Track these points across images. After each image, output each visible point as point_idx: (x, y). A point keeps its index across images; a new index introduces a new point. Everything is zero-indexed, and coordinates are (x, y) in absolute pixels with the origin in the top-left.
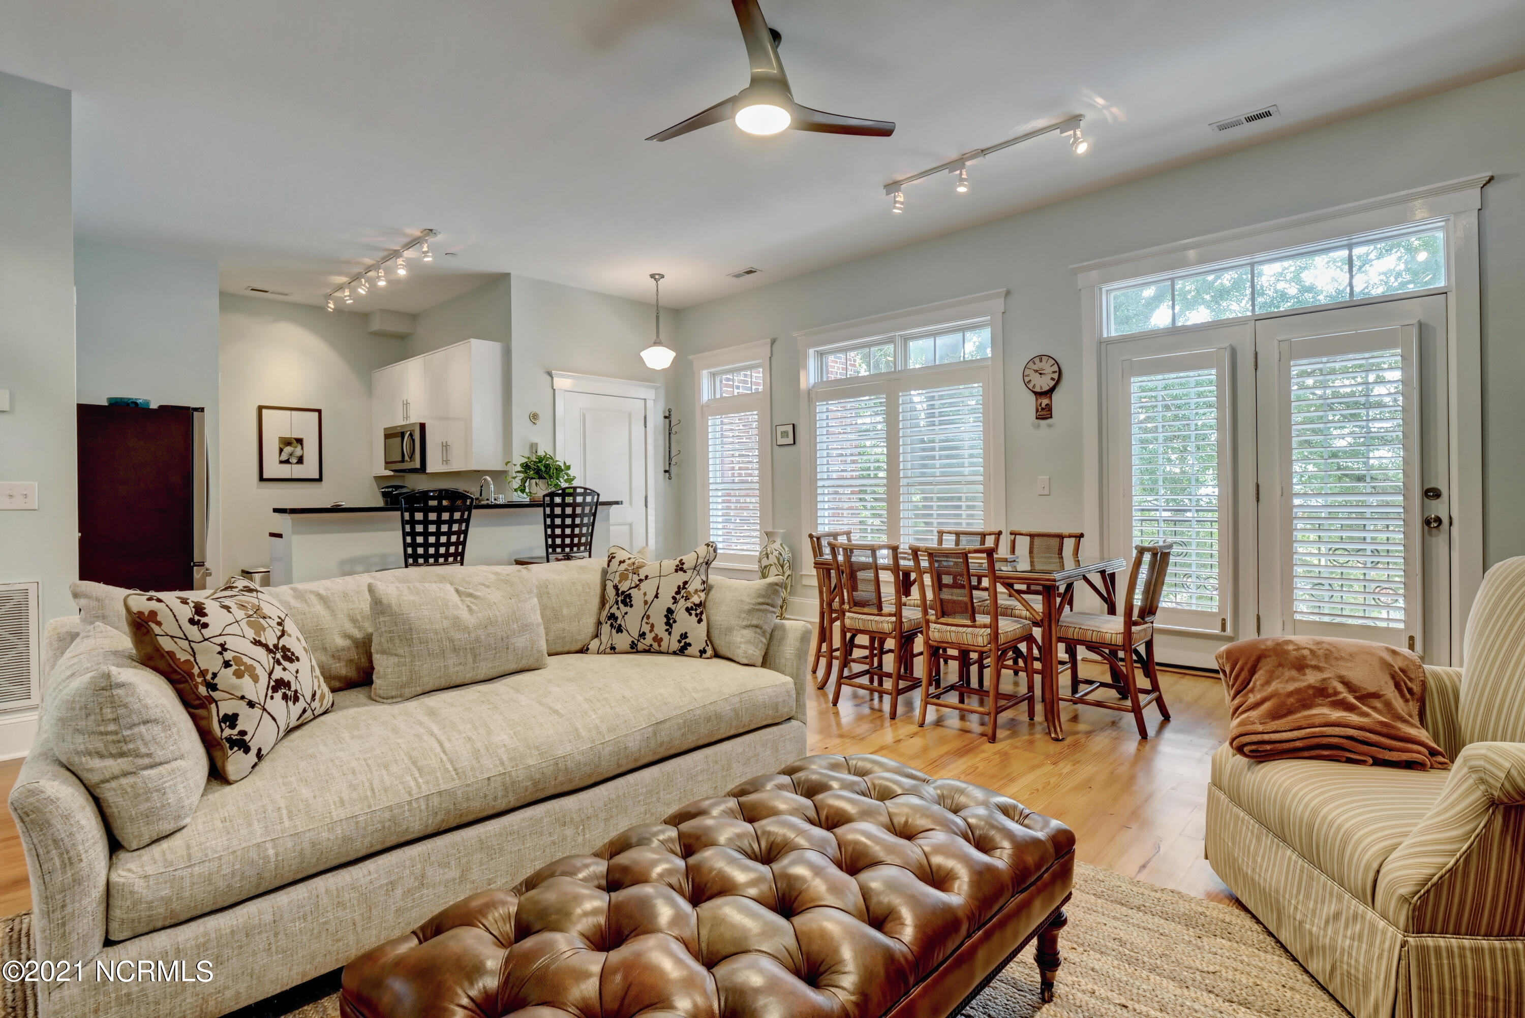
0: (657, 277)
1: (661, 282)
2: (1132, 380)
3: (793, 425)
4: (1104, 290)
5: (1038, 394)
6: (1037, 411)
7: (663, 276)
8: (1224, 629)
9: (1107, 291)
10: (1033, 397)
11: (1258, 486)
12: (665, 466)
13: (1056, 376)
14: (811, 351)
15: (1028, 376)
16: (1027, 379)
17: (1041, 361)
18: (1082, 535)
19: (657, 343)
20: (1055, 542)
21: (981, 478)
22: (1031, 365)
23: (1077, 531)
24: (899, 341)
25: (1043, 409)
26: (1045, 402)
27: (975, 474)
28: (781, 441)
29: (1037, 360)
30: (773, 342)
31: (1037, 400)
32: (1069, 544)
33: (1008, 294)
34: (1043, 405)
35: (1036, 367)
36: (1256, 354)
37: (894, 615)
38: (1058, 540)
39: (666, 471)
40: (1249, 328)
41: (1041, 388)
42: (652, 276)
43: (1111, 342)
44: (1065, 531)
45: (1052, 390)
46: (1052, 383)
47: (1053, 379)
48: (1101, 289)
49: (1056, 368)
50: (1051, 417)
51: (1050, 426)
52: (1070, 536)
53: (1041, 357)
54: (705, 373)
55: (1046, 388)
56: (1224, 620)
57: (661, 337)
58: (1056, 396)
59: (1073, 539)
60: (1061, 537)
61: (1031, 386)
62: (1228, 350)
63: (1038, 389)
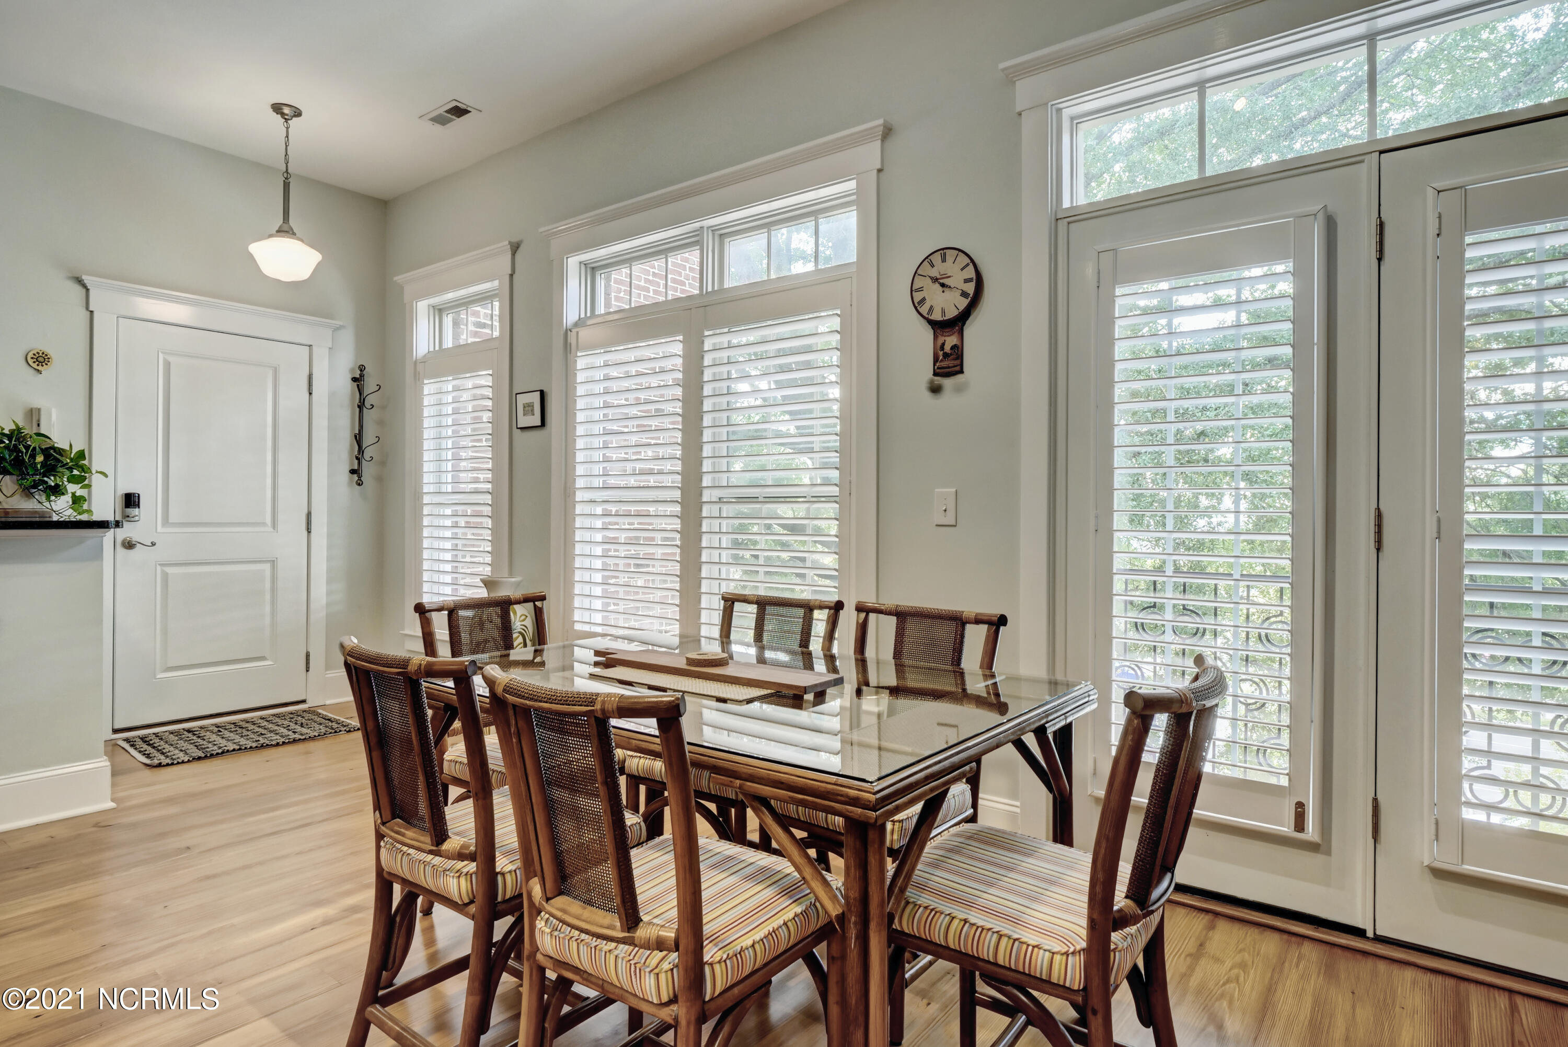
0: (286, 110)
1: (294, 122)
2: (1119, 291)
3: (542, 393)
4: (1066, 113)
5: (940, 327)
6: (936, 360)
7: (298, 114)
8: (1300, 825)
9: (1072, 119)
10: (926, 335)
11: (1379, 515)
12: (352, 463)
13: (970, 288)
14: (573, 262)
15: (920, 290)
16: (918, 297)
17: (944, 260)
18: (1002, 620)
19: (285, 230)
20: (945, 632)
21: (835, 490)
22: (926, 270)
23: (994, 610)
24: (709, 240)
25: (946, 355)
26: (951, 341)
27: (826, 483)
28: (524, 421)
29: (937, 258)
30: (515, 248)
31: (935, 337)
32: (975, 637)
33: (887, 132)
34: (947, 348)
35: (934, 273)
36: (1381, 225)
37: (472, 857)
38: (952, 625)
39: (353, 472)
40: (1365, 172)
41: (943, 312)
42: (277, 108)
43: (1076, 217)
44: (968, 608)
45: (964, 316)
46: (963, 303)
47: (964, 294)
48: (1059, 110)
49: (970, 273)
50: (961, 371)
51: (959, 389)
52: (978, 621)
53: (943, 251)
54: (422, 306)
55: (952, 313)
56: (1300, 806)
57: (292, 222)
58: (972, 330)
59: (984, 628)
60: (959, 622)
61: (924, 310)
62: (1321, 216)
63: (937, 316)
